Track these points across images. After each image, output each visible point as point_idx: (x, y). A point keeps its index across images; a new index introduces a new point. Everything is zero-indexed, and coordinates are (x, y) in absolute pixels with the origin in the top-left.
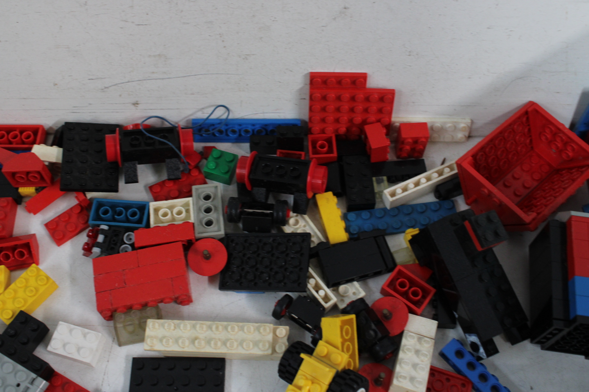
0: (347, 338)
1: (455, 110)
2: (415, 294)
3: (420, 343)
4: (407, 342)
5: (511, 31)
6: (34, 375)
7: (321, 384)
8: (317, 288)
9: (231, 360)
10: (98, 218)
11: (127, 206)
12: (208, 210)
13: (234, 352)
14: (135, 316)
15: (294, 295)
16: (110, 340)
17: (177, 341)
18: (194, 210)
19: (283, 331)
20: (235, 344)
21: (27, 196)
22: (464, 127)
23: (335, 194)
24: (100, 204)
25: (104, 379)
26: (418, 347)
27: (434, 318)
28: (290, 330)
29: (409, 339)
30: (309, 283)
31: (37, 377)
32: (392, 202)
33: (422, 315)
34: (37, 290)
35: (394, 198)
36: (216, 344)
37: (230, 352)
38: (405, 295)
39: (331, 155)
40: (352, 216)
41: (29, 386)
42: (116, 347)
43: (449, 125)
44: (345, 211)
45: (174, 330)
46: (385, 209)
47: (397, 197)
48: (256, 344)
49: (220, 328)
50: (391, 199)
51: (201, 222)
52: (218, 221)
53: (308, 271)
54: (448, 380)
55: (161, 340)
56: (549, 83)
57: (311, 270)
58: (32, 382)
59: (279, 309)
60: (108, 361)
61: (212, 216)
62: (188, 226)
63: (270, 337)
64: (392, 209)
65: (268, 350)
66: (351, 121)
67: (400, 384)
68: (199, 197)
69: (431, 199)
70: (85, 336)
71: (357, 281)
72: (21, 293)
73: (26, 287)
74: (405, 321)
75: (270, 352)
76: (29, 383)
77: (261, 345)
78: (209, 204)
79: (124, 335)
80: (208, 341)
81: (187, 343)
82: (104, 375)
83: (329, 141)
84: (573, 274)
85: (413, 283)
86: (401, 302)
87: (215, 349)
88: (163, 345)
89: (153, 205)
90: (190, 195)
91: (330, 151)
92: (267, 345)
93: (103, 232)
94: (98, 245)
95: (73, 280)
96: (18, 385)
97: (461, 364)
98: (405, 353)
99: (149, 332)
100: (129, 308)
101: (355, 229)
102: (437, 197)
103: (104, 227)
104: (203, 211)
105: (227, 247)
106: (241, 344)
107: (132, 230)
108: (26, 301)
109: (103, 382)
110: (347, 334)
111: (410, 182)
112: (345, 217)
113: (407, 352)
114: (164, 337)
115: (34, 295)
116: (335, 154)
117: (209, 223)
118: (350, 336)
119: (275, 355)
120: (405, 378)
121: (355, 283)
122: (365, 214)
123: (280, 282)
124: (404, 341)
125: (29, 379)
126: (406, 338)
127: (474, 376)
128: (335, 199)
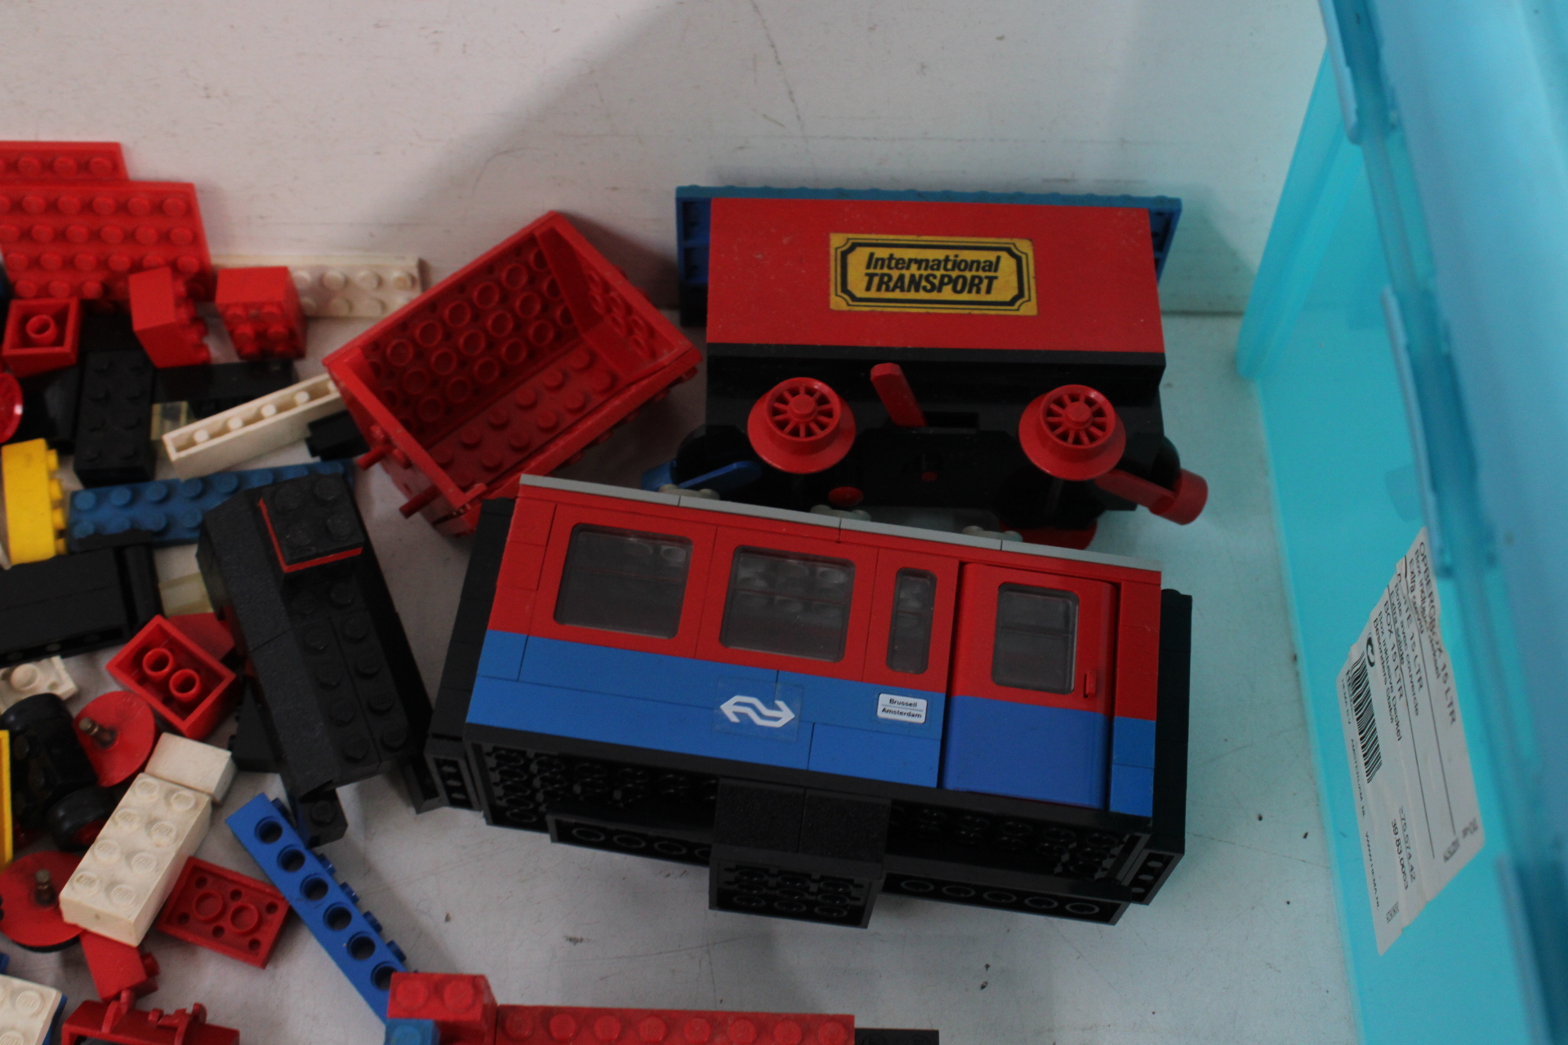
1: (372, 235)
2: (184, 684)
3: (169, 804)
4: (136, 799)
5: (436, 32)
22: (399, 279)
23: (51, 445)
26: (159, 811)
27: (230, 745)
29: (140, 792)
38: (158, 688)
39: (57, 349)
40: (87, 498)
43: (363, 274)
44: (74, 487)
46: (171, 483)
50: (175, 456)
54: (236, 896)
56: (582, 163)
64: (192, 482)
66: (103, 264)
67: (76, 898)
69: (301, 456)
71: (64, 656)
83: (60, 318)
84: (487, 627)
85: (183, 658)
86: (146, 704)
91: (59, 341)
98: (116, 823)
101: (84, 530)
102: (313, 453)
111: (234, 417)
112: (71, 502)
113: (125, 823)
116: (67, 347)
121: (57, 660)
122: (119, 495)
127: (290, 885)
128: (52, 458)
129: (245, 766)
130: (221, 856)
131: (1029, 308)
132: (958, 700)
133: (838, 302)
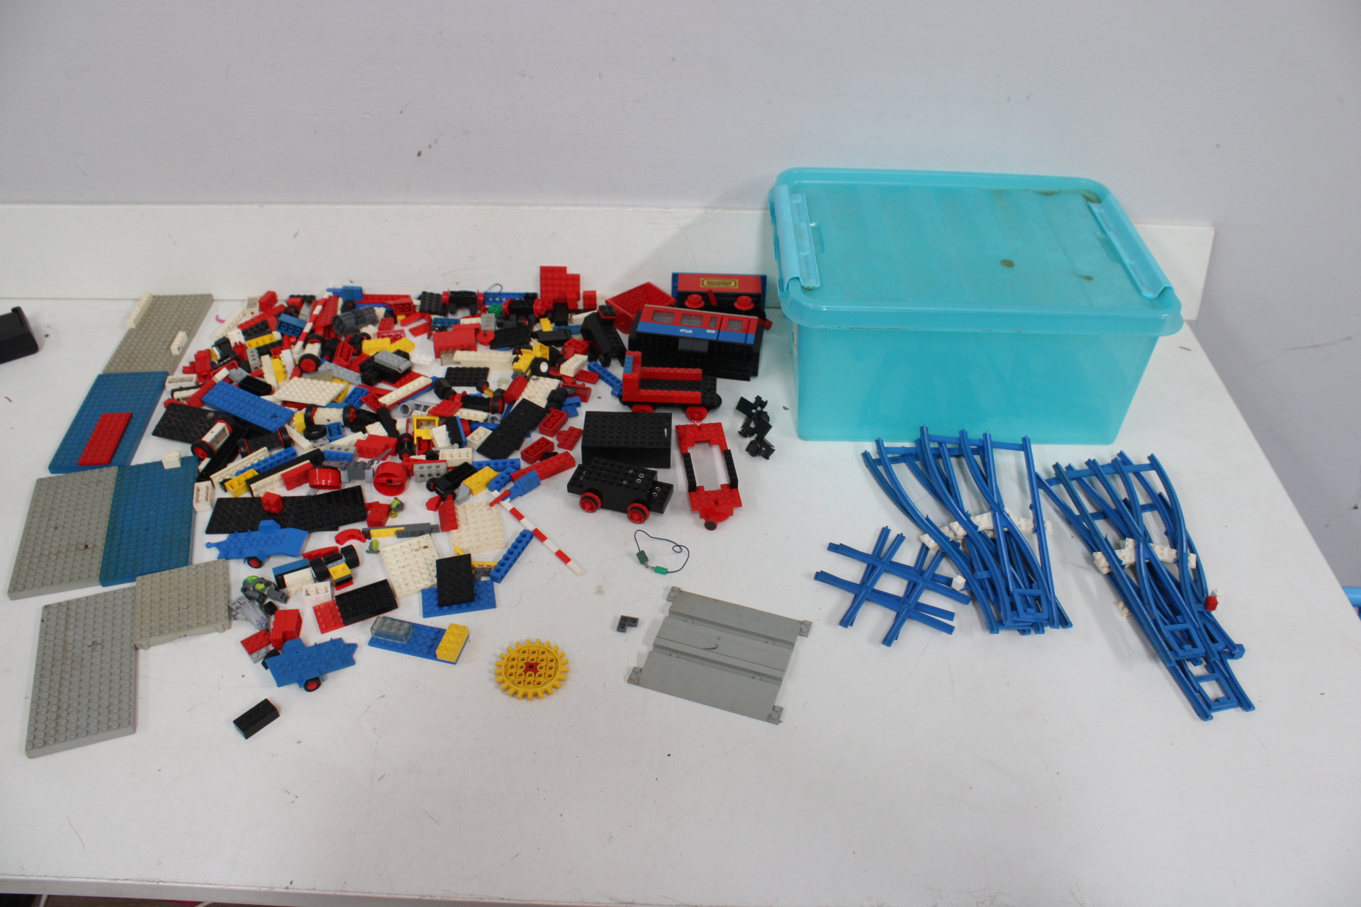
2: (579, 348)
8: (532, 343)
9: (492, 369)
10: (436, 324)
11: (452, 321)
12: (488, 322)
13: (494, 364)
14: (450, 351)
16: (437, 362)
17: (468, 360)
18: (482, 322)
19: (515, 354)
21: (400, 321)
30: (529, 342)
38: (575, 348)
40: (555, 326)
42: (440, 364)
45: (467, 356)
46: (571, 327)
48: (502, 360)
51: (484, 326)
52: (492, 326)
53: (531, 338)
59: (514, 350)
60: (436, 367)
62: (478, 324)
63: (508, 357)
64: (574, 327)
66: (560, 290)
68: (486, 318)
70: (426, 358)
79: (444, 360)
80: (482, 361)
81: (472, 360)
82: (434, 371)
85: (579, 345)
87: (486, 363)
88: (463, 360)
89: (462, 320)
92: (506, 359)
94: (435, 333)
95: (422, 346)
99: (456, 356)
100: (448, 349)
101: (556, 329)
103: (439, 325)
106: (497, 361)
107: (452, 327)
109: (432, 373)
112: (552, 326)
117: (488, 326)
118: (545, 352)
122: (562, 327)
123: (517, 343)
127: (600, 372)
128: (549, 322)
129: (590, 360)
130: (586, 369)
131: (737, 287)
132: (721, 332)
133: (702, 286)
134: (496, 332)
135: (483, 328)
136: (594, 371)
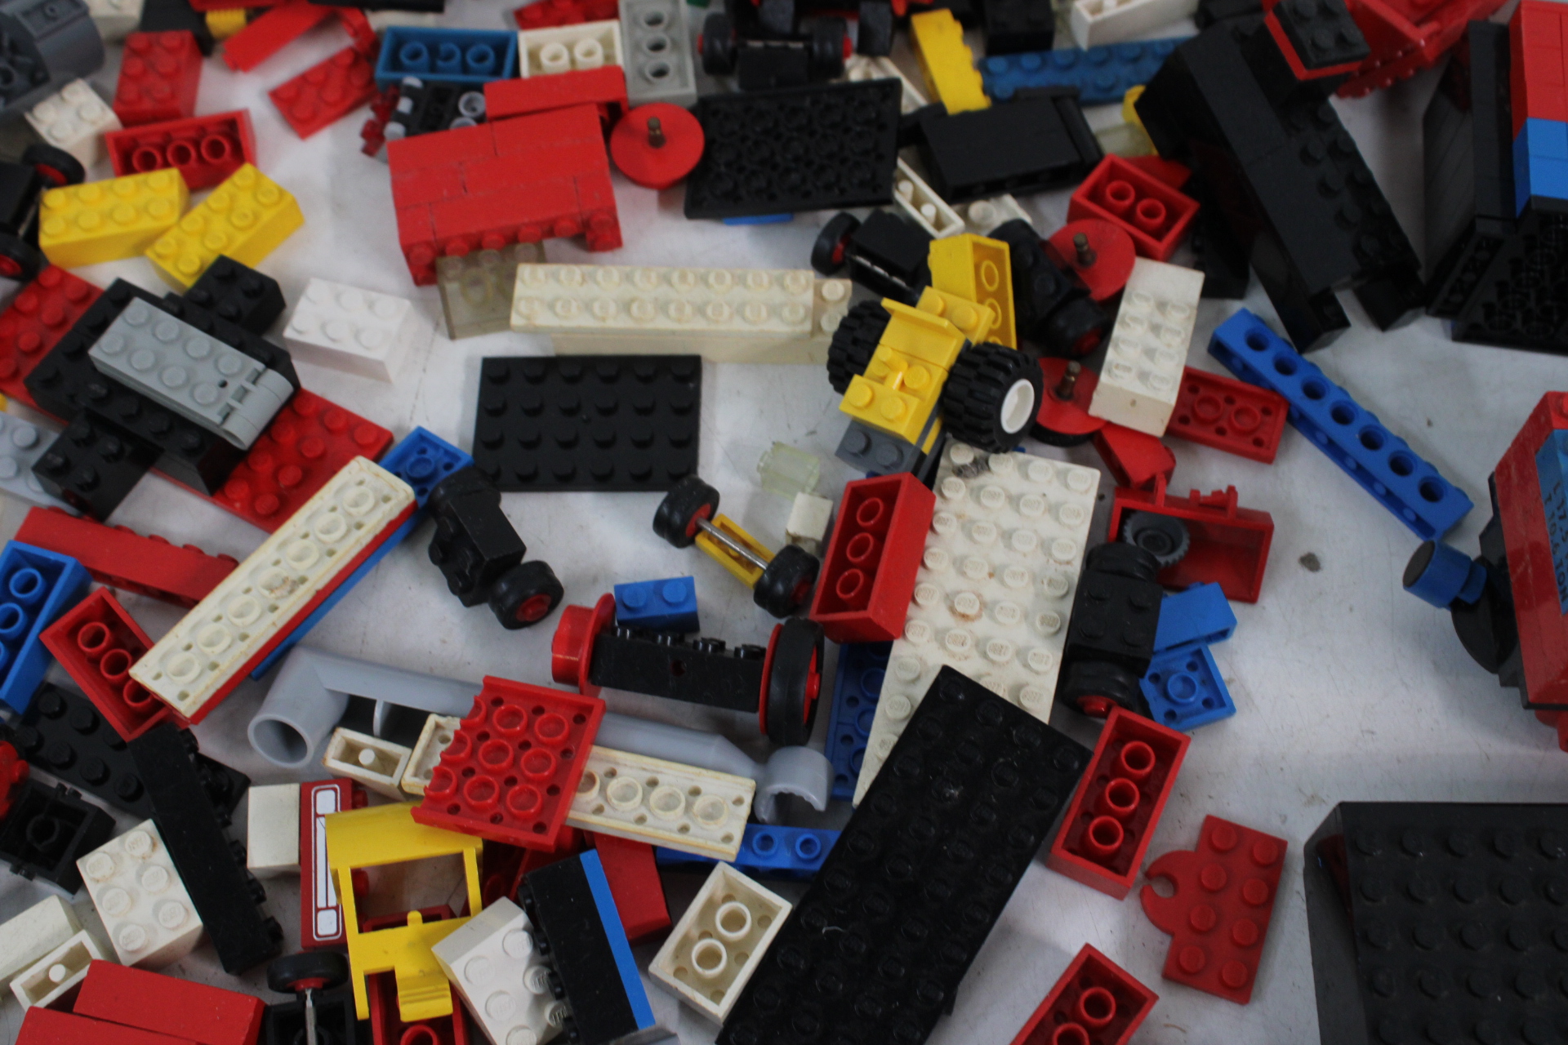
0: (990, 289)
2: (1150, 213)
3: (1162, 313)
4: (1132, 308)
6: (259, 366)
7: (931, 366)
8: (917, 203)
9: (713, 364)
10: (395, 64)
11: (466, 41)
12: (657, 47)
13: (723, 327)
14: (488, 259)
15: (862, 214)
16: (428, 328)
17: (587, 306)
18: (623, 45)
19: (839, 289)
20: (726, 311)
21: (225, 37)
23: (957, 16)
24: (400, 37)
25: (414, 406)
26: (1158, 318)
27: (1197, 266)
28: (854, 290)
29: (1136, 300)
30: (897, 188)
31: (265, 370)
32: (1094, 28)
33: (1167, 258)
34: (256, 217)
35: (1099, 17)
36: (680, 309)
37: (713, 327)
38: (1128, 216)
40: (998, 64)
41: (249, 386)
42: (443, 342)
44: (981, 55)
45: (582, 284)
46: (1077, 51)
47: (1106, 14)
48: (774, 311)
49: (691, 278)
50: (1089, 18)
51: (640, 73)
52: (681, 71)
53: (895, 165)
54: (1230, 401)
55: (551, 306)
57: (902, 164)
58: (256, 378)
59: (826, 244)
60: (424, 370)
61: (666, 58)
62: (610, 74)
63: (808, 297)
64: (1094, 49)
65: (802, 322)
67: (1117, 383)
68: (634, 22)
70: (371, 305)
71: (1012, 195)
72: (219, 226)
73: (231, 209)
74: (1128, 268)
75: (807, 326)
76: (247, 380)
77: (786, 312)
78: (658, 33)
79: (462, 311)
80: (662, 307)
81: (612, 309)
82: (416, 398)
84: (1524, 115)
85: (1142, 192)
86: (1117, 231)
87: (679, 321)
88: (556, 314)
89: (527, 39)
90: (613, 14)
92: (802, 312)
93: (411, 92)
94: (401, 118)
95: (339, 207)
96: (224, 385)
97: (1262, 362)
98: (1128, 325)
99: (520, 289)
100: (474, 246)
101: (1005, 88)
103: (413, 81)
104: (645, 47)
105: (704, 125)
106: (739, 311)
107: (478, 88)
108: (230, 239)
109: (412, 412)
110: (990, 281)
112: (981, 67)
113: (1132, 325)
114: (557, 299)
115: (251, 226)
117: (661, 73)
118: (996, 285)
119: (819, 339)
120: (1128, 369)
121: (1008, 198)
122: (1030, 60)
123: (828, 187)
124: (1124, 308)
125: (248, 372)
126: (1130, 300)
134: (703, 109)
135: (638, 92)
136: (1246, 372)
